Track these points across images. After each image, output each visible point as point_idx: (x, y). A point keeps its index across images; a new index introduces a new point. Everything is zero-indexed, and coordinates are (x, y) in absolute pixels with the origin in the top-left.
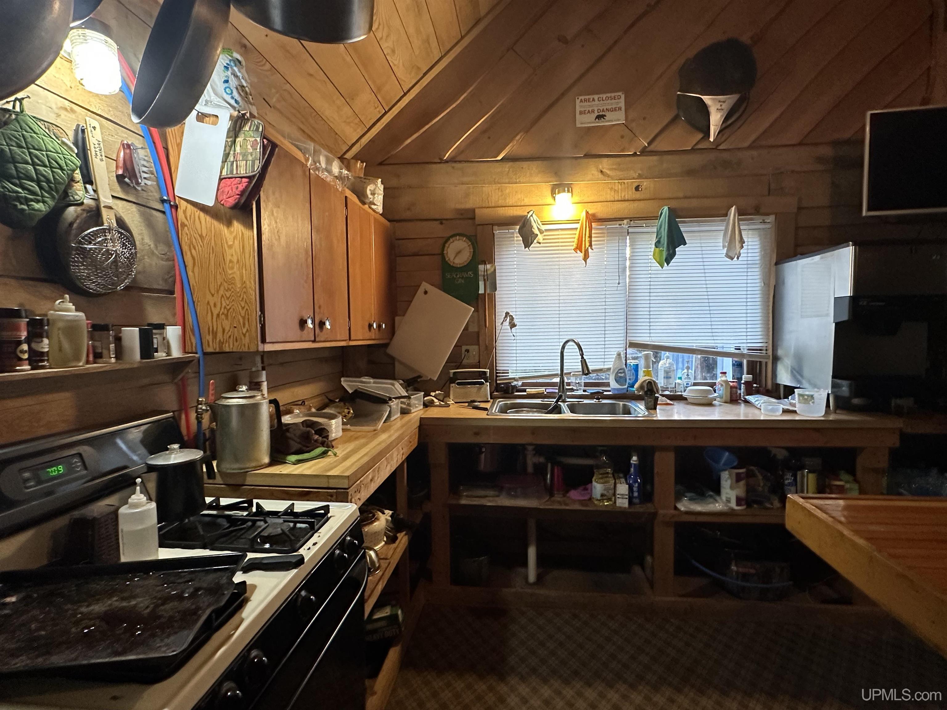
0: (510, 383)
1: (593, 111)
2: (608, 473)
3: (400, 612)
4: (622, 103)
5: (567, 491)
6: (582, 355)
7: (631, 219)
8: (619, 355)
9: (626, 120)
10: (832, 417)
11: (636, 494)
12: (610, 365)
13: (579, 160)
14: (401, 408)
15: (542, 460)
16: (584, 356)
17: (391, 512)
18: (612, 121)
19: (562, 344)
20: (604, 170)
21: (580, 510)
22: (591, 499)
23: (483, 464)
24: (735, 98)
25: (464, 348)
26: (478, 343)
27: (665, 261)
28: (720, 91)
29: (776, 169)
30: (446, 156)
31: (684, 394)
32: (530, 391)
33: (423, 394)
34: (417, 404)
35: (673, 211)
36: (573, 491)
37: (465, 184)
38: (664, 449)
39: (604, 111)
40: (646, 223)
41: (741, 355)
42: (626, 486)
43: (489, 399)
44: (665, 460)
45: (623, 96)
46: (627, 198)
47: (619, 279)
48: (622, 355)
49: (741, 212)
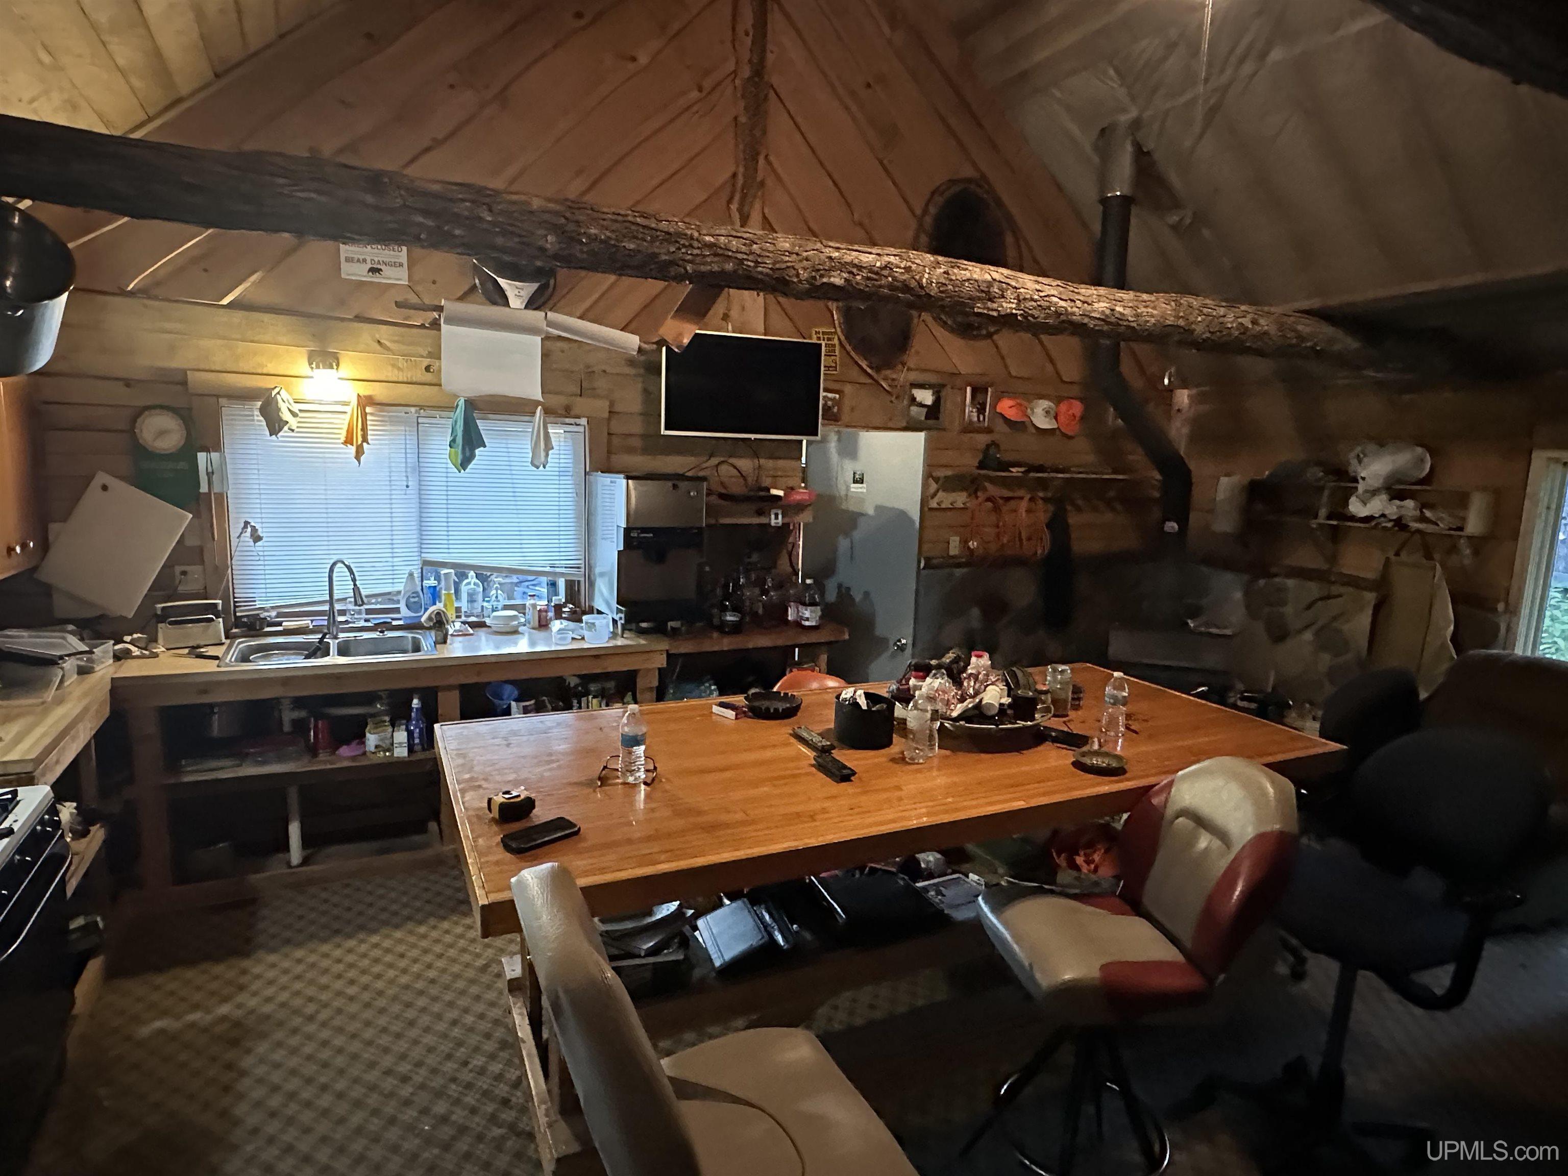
0: (258, 615)
1: (365, 261)
2: (385, 721)
3: (99, 919)
4: (404, 257)
5: (337, 748)
6: (354, 580)
7: (421, 407)
8: (411, 575)
9: (409, 281)
10: (620, 642)
11: (417, 741)
12: (400, 587)
13: (345, 324)
14: (79, 666)
15: (303, 714)
16: (357, 583)
17: (75, 804)
18: (390, 278)
19: (329, 566)
20: (382, 341)
21: (351, 767)
22: (364, 753)
23: (217, 727)
24: (534, 286)
25: (178, 569)
26: (202, 562)
27: (461, 465)
28: (516, 274)
29: (588, 367)
30: (131, 286)
31: (488, 621)
32: (289, 624)
33: (112, 642)
34: (103, 657)
35: (472, 405)
36: (345, 747)
37: (170, 332)
38: (449, 688)
39: (379, 262)
40: (437, 413)
41: (555, 574)
42: (405, 734)
43: (224, 640)
44: (450, 700)
45: (404, 248)
46: (414, 380)
47: (407, 481)
48: (417, 575)
49: (547, 411)
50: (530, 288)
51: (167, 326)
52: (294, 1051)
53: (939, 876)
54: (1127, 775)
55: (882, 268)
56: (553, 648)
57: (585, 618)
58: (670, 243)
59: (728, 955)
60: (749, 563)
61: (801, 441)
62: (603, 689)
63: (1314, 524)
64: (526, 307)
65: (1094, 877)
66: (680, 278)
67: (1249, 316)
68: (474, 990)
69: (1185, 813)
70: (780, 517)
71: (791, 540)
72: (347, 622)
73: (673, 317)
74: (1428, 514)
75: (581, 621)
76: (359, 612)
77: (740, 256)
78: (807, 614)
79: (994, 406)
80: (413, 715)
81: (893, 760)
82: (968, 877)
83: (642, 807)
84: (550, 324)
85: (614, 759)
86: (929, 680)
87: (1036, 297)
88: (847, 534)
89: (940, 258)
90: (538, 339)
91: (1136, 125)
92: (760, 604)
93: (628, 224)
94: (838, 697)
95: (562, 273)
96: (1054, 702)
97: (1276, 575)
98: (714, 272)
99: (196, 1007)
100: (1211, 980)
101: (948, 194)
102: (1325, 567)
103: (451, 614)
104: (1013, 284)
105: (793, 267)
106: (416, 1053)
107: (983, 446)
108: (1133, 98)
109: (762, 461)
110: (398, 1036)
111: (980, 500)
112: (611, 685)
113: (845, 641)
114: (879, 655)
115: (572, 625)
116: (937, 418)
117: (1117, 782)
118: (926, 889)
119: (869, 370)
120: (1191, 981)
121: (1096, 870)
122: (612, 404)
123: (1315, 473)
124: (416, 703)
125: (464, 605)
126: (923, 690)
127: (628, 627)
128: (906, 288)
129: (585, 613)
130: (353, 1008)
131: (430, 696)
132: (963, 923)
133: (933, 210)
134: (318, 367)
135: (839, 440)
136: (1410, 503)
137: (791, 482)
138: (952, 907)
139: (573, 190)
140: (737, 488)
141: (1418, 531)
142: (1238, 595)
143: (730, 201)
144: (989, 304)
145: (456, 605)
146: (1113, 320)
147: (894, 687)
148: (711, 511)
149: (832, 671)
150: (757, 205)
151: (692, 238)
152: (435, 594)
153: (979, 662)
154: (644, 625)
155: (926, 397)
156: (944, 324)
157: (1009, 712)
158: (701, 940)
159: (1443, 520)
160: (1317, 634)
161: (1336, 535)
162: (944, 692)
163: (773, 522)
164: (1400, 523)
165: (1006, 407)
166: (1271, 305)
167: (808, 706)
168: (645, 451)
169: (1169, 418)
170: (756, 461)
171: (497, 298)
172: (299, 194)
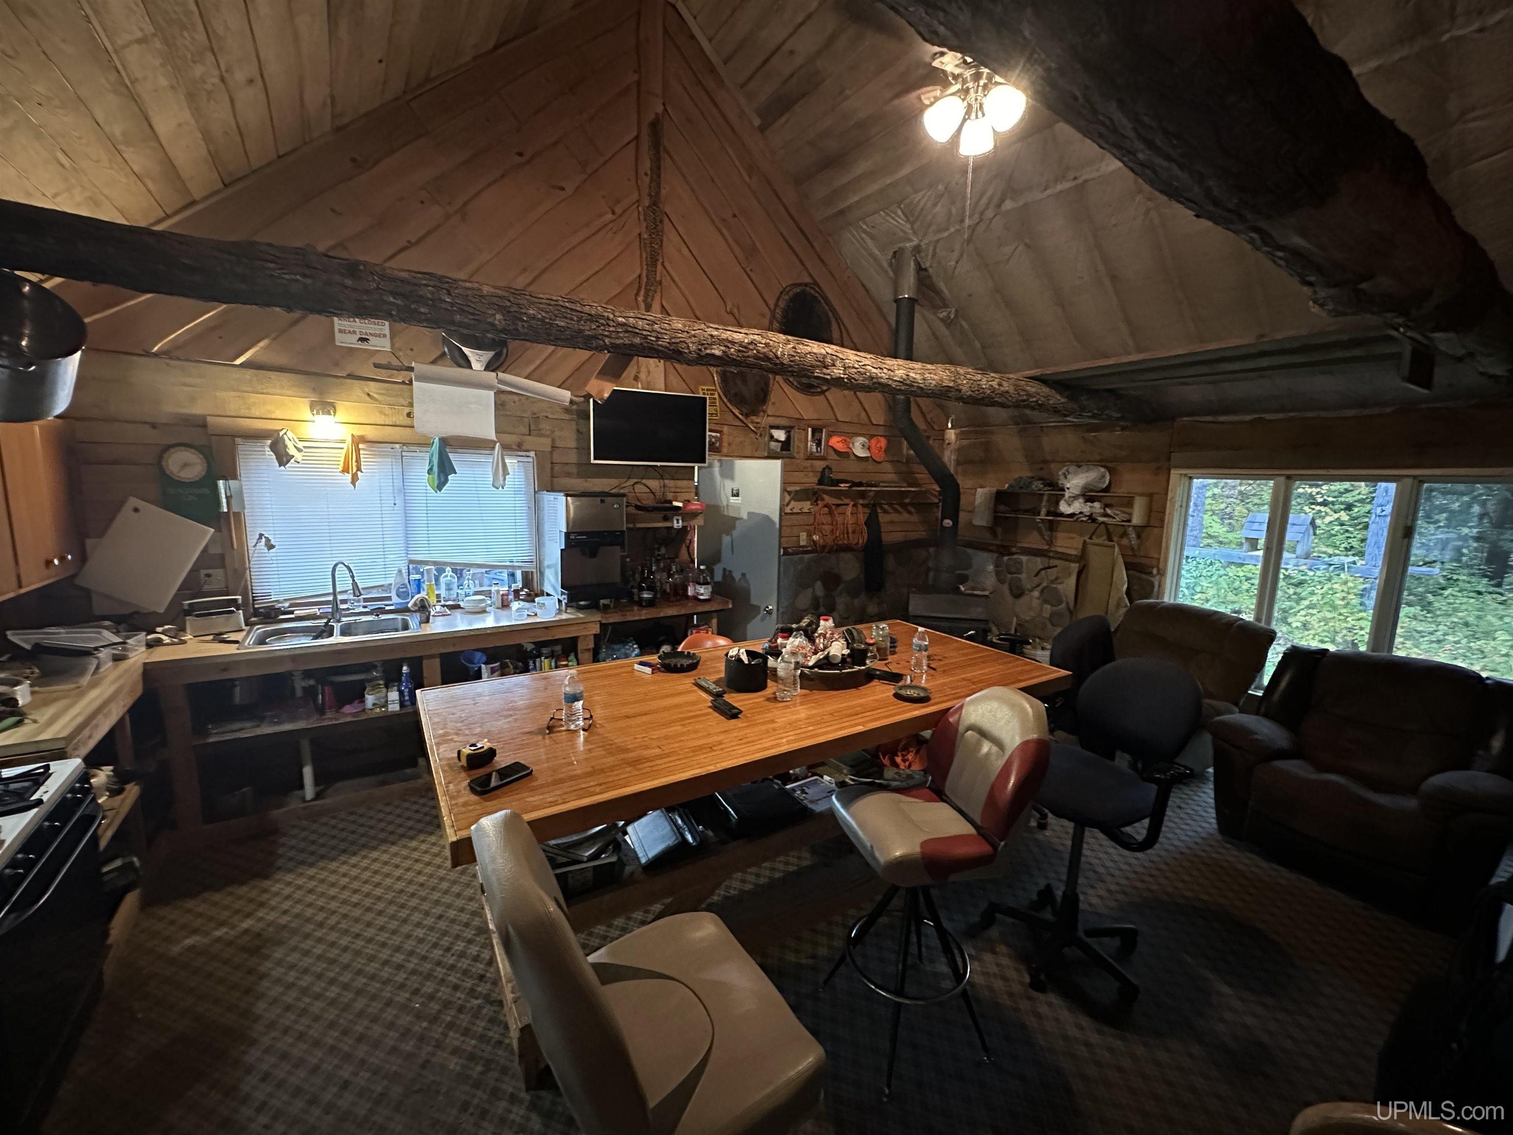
0: (274, 606)
1: (354, 332)
2: (380, 685)
3: (135, 859)
4: (386, 329)
5: (341, 707)
6: (353, 577)
7: (404, 444)
8: (400, 571)
9: (392, 348)
10: (564, 616)
11: (407, 698)
12: (391, 581)
13: (340, 380)
14: (114, 655)
15: (312, 682)
16: (355, 578)
17: (111, 768)
18: (376, 346)
19: (332, 566)
20: (371, 394)
21: (353, 721)
22: (364, 710)
23: (238, 696)
24: (490, 354)
25: (203, 572)
26: (224, 567)
27: (438, 487)
28: (477, 345)
29: (534, 414)
30: (156, 349)
31: (462, 604)
32: (299, 612)
33: (144, 633)
34: (136, 646)
35: (445, 442)
36: (348, 706)
37: (190, 386)
38: (432, 657)
39: (366, 334)
40: (417, 449)
41: (513, 567)
42: (397, 693)
43: (244, 627)
44: (433, 667)
45: (387, 323)
46: (398, 423)
47: (395, 500)
48: (404, 571)
49: (506, 447)
50: (488, 355)
51: (189, 380)
52: (307, 953)
53: (804, 779)
54: (932, 702)
55: (749, 344)
56: (513, 623)
57: (537, 599)
58: (592, 321)
59: (653, 853)
60: (659, 555)
61: (693, 468)
62: (553, 652)
63: (1038, 519)
64: (485, 370)
65: (908, 771)
66: (600, 349)
67: (998, 380)
68: (456, 889)
69: (971, 728)
70: (680, 521)
71: (689, 537)
72: (348, 609)
73: (597, 377)
74: (1109, 511)
75: (534, 601)
76: (359, 601)
77: (645, 333)
78: (702, 591)
79: (827, 441)
80: (403, 678)
81: (768, 699)
82: (822, 777)
83: (582, 748)
84: (501, 382)
85: (558, 713)
86: (791, 639)
87: (856, 366)
88: (728, 533)
89: (789, 337)
90: (492, 393)
91: (917, 249)
92: (668, 585)
93: (559, 308)
94: (727, 655)
95: (513, 345)
96: (879, 650)
97: (1013, 554)
98: (625, 345)
99: (222, 924)
100: (995, 847)
101: (791, 294)
102: (1046, 547)
103: (433, 600)
104: (841, 356)
105: (684, 342)
106: (409, 945)
107: (820, 470)
108: (915, 233)
109: (667, 482)
110: (394, 932)
111: (820, 506)
112: (558, 648)
113: (729, 609)
114: (754, 617)
115: (527, 605)
116: (789, 450)
117: (924, 707)
118: (793, 790)
119: (740, 416)
120: (981, 848)
121: (910, 766)
122: (553, 441)
123: (1037, 485)
124: (405, 669)
125: (443, 593)
126: (788, 647)
127: (570, 604)
128: (767, 358)
129: (537, 595)
130: (357, 912)
131: (416, 664)
132: (821, 814)
133: (782, 304)
134: (318, 413)
135: (721, 466)
136: (1097, 505)
137: (686, 496)
138: (812, 802)
139: (520, 282)
140: (649, 502)
141: (1103, 523)
142: (991, 568)
143: (637, 295)
144: (825, 370)
145: (436, 592)
146: (908, 382)
147: (767, 645)
148: (631, 518)
149: (721, 633)
150: (657, 297)
151: (608, 319)
152: (419, 584)
153: (826, 625)
154: (582, 603)
155: (780, 435)
156: (791, 384)
157: (848, 660)
158: (630, 842)
159: (1117, 516)
160: (1042, 592)
161: (1052, 527)
162: (803, 648)
163: (676, 525)
164: (1092, 518)
165: (836, 442)
166: (1010, 373)
167: (705, 661)
168: (579, 475)
169: (943, 450)
170: (662, 481)
171: (462, 362)
172: (287, 277)
